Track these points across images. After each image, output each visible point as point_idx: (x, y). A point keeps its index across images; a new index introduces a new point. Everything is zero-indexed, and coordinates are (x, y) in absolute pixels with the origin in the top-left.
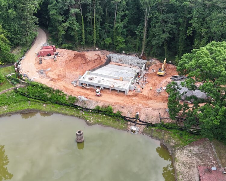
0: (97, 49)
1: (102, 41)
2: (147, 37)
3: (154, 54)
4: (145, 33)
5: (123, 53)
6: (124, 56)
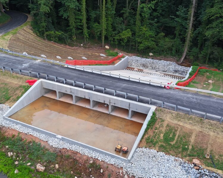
0: (107, 47)
1: (116, 34)
2: (195, 26)
3: (205, 58)
4: (192, 19)
5: (149, 56)
6: (152, 60)
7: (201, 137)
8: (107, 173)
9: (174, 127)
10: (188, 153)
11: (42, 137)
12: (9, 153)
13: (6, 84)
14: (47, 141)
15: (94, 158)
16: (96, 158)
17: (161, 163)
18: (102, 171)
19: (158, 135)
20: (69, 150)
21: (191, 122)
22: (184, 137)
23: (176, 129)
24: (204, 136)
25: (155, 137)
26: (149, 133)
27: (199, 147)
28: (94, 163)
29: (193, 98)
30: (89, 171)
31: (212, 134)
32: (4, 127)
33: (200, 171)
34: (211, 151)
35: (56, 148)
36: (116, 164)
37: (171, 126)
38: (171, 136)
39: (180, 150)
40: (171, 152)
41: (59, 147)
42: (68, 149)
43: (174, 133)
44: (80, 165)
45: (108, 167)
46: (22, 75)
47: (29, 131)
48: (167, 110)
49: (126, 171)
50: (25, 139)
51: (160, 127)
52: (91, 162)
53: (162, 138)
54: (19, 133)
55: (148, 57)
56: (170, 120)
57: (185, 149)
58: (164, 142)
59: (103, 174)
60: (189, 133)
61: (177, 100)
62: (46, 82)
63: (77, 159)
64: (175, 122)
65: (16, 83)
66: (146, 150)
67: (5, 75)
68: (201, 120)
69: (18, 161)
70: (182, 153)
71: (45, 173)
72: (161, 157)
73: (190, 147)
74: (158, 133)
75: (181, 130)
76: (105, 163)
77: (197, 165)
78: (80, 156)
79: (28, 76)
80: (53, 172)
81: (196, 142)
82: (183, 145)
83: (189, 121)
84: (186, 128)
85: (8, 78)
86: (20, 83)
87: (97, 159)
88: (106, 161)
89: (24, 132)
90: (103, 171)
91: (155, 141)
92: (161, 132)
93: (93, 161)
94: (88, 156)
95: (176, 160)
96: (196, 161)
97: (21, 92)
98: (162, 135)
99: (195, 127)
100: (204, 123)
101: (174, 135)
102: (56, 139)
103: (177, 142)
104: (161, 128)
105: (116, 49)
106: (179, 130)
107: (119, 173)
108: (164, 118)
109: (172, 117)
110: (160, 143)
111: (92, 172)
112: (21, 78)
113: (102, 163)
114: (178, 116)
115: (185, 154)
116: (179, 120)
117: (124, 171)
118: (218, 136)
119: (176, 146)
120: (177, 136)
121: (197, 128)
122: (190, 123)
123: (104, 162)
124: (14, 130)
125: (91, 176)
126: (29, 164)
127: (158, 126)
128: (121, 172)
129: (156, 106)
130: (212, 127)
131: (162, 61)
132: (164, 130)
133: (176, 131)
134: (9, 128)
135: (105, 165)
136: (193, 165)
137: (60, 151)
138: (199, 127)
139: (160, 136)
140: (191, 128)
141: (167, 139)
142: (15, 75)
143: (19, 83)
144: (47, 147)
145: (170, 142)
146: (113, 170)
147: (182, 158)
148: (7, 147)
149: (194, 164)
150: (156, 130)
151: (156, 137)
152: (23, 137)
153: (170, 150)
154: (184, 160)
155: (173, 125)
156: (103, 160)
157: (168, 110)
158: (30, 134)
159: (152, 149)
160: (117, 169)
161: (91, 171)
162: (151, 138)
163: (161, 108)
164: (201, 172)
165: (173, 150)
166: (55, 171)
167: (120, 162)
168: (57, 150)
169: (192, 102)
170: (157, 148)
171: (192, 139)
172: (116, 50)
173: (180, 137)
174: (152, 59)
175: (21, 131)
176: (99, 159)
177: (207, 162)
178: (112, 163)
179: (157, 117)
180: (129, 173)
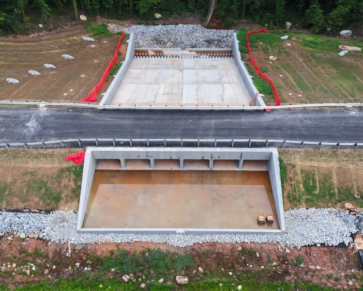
0: (83, 18)
3: (240, 9)
5: (156, 19)
6: (165, 28)
7: (342, 175)
8: (263, 254)
9: (310, 171)
10: (337, 198)
11: (156, 239)
12: (123, 278)
13: (32, 174)
14: (166, 242)
15: (239, 243)
16: (242, 241)
17: (318, 221)
18: (258, 256)
19: (297, 187)
20: (202, 244)
21: (325, 158)
22: (325, 180)
23: (313, 172)
24: (344, 172)
25: (295, 191)
26: (286, 188)
27: (344, 188)
28: (243, 249)
29: (306, 119)
30: (242, 260)
31: (351, 166)
32: (86, 244)
33: (357, 215)
34: (358, 188)
35: (185, 248)
36: (270, 241)
37: (305, 171)
38: (311, 184)
39: (328, 197)
40: (319, 204)
41: (188, 245)
42: (200, 243)
43: (313, 179)
44: (228, 257)
45: (262, 248)
46: (48, 148)
47: (131, 237)
48: (291, 149)
49: (284, 244)
50: (132, 251)
51: (294, 177)
52: (240, 248)
53: (303, 190)
54: (118, 245)
55: (156, 22)
56: (301, 163)
57: (332, 195)
58: (308, 195)
59: (261, 258)
60: (328, 174)
61: (292, 128)
62: (100, 151)
63: (221, 251)
64: (308, 163)
65: (49, 166)
66: (294, 212)
67: (15, 157)
68: (334, 152)
69: (142, 282)
70: (331, 201)
71: (192, 284)
72: (314, 215)
73: (336, 191)
74: (296, 185)
75: (319, 172)
76: (255, 244)
77: (352, 210)
78: (220, 246)
79: (61, 147)
80: (199, 279)
81: (340, 183)
82: (328, 191)
83: (322, 158)
84: (323, 167)
85: (26, 161)
86: (57, 165)
87: (244, 242)
88: (256, 241)
89: (123, 241)
90: (260, 254)
91: (297, 196)
92: (298, 182)
93: (241, 246)
94: (230, 242)
95: (330, 212)
96: (348, 205)
97: (72, 179)
98: (301, 186)
99: (331, 164)
100: (338, 155)
101: (314, 182)
102: (177, 235)
103: (320, 190)
104: (296, 177)
105: (98, 17)
106: (316, 173)
107: (278, 249)
108: (293, 162)
109: (301, 159)
110: (304, 197)
111: (247, 260)
112: (52, 156)
113: (253, 245)
114: (308, 155)
115: (333, 201)
116: (311, 160)
117: (282, 246)
118: (358, 168)
119: (321, 194)
120: (317, 181)
121: (333, 164)
122: (324, 160)
123: (254, 242)
124: (107, 244)
125: (248, 265)
126: (161, 280)
127: (291, 175)
128: (280, 247)
129: (276, 147)
130: (348, 157)
131: (180, 25)
132: (300, 178)
133: (314, 175)
134: (96, 243)
135: (258, 247)
136: (348, 211)
137: (193, 250)
138: (335, 162)
139: (300, 188)
140: (328, 166)
141: (309, 190)
142: (36, 152)
143: (55, 166)
144: (172, 251)
145: (313, 192)
146: (270, 249)
147: (333, 207)
148: (113, 270)
149: (348, 209)
150: (291, 181)
151: (297, 191)
152: (127, 248)
153: (318, 202)
154: (337, 209)
155: (308, 169)
156: (252, 241)
157: (293, 149)
158: (135, 241)
159: (300, 208)
160: (273, 245)
161: (245, 259)
162: (291, 193)
163: (283, 149)
164: (358, 217)
165: (321, 200)
166: (201, 276)
167: (274, 237)
168: (188, 249)
169: (308, 126)
170: (304, 204)
171: (335, 180)
172: (100, 21)
173: (321, 182)
174: (164, 25)
175: (119, 242)
176: (245, 241)
177: (359, 203)
178: (264, 241)
179: (285, 163)
180: (288, 246)
